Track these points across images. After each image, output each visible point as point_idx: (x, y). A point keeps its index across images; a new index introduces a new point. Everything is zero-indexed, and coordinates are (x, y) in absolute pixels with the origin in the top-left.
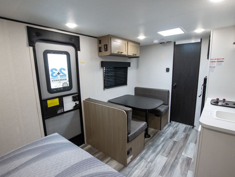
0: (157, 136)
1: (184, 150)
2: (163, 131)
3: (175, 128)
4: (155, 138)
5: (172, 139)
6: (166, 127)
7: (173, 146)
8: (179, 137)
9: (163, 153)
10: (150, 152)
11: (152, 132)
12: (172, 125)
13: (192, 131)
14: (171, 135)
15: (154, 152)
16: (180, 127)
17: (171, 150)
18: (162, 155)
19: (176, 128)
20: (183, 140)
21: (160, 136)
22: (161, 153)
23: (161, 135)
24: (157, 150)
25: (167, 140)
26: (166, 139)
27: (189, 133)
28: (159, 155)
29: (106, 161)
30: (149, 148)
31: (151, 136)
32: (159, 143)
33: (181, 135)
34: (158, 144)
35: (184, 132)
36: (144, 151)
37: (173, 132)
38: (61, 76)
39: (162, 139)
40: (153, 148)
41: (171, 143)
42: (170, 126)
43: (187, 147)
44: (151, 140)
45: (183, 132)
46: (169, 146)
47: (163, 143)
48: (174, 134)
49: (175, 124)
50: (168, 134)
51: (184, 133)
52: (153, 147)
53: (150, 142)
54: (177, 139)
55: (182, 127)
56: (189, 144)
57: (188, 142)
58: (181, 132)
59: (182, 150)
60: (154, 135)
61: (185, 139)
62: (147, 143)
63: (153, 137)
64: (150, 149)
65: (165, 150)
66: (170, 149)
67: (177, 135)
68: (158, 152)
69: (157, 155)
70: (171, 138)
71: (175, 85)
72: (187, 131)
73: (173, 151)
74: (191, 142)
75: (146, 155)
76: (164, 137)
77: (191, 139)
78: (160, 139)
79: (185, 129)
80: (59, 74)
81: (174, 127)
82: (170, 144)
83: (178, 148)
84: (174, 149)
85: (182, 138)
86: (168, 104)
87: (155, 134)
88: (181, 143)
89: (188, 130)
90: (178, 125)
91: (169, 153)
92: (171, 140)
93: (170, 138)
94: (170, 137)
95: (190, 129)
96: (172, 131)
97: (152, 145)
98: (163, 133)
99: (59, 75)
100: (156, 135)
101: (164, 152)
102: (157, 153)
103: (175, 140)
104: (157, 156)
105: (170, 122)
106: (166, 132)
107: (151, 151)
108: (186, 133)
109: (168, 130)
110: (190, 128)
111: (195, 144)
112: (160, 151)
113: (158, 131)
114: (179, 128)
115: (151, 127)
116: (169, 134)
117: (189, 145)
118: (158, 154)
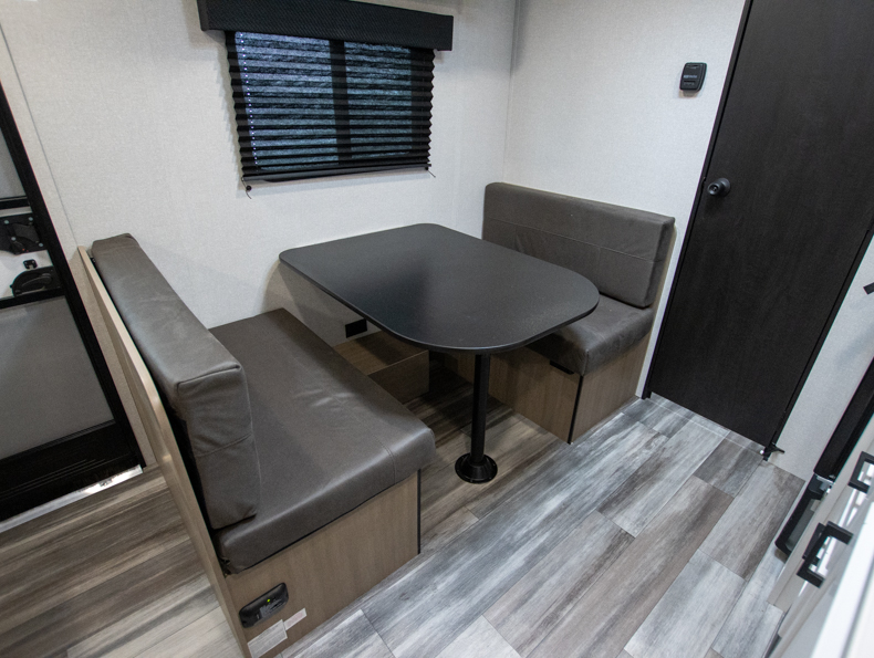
0: (535, 476)
1: (650, 618)
2: (580, 447)
3: (658, 435)
4: (511, 492)
5: (611, 514)
6: (609, 425)
7: (599, 567)
8: (656, 505)
9: (515, 610)
10: (441, 587)
11: (519, 447)
12: (648, 415)
13: (755, 477)
14: (617, 486)
15: (462, 589)
16: (693, 434)
17: (570, 598)
18: (499, 625)
19: (663, 438)
20: (675, 534)
21: (552, 482)
22: (497, 611)
23: (557, 472)
24: (486, 577)
25: (580, 516)
26: (574, 506)
27: (727, 488)
28: (482, 621)
29: (175, 599)
30: (453, 553)
31: (502, 471)
32: (524, 531)
33: (674, 495)
34: (512, 535)
35: (702, 473)
36: (409, 576)
37: (635, 468)
39: (553, 504)
40: (476, 557)
41: (589, 543)
42: (633, 418)
43: (683, 596)
44: (491, 499)
45: (696, 474)
46: (574, 561)
47: (547, 535)
48: (634, 482)
49: (668, 411)
50: (601, 471)
51: (699, 481)
52: (476, 550)
53: (476, 512)
54: (641, 522)
55: (703, 435)
56: (705, 569)
57: (701, 554)
58: (684, 471)
59: (641, 609)
60: (518, 470)
61: (688, 530)
62: (455, 515)
63: (508, 478)
64: (445, 568)
65: (531, 593)
66: (568, 590)
67: (653, 492)
68: (482, 601)
69: (468, 620)
70: (604, 507)
71: (722, 192)
72: (723, 473)
73: (580, 607)
74: (720, 557)
75: (409, 603)
76: (573, 489)
77: (727, 534)
78: (545, 499)
79: (717, 456)
81: (657, 428)
82: (587, 548)
83: (621, 594)
84: (591, 595)
85: (676, 518)
86: (649, 304)
87: (530, 462)
88: (649, 556)
89: (733, 462)
90: (684, 422)
91: (550, 621)
92: (600, 518)
93: (601, 510)
94: (604, 495)
95: (745, 463)
96: (635, 455)
97: (474, 540)
98: (576, 463)
100: (532, 471)
101: (522, 602)
102: (477, 606)
103: (627, 527)
104: (461, 631)
105: (646, 394)
106: (593, 461)
107: (452, 578)
108: (712, 483)
109: (612, 447)
110: (745, 453)
111: (737, 578)
112: (503, 590)
113: (551, 447)
114: (678, 445)
115: (525, 414)
116: (606, 473)
117: (696, 583)
118: (477, 615)
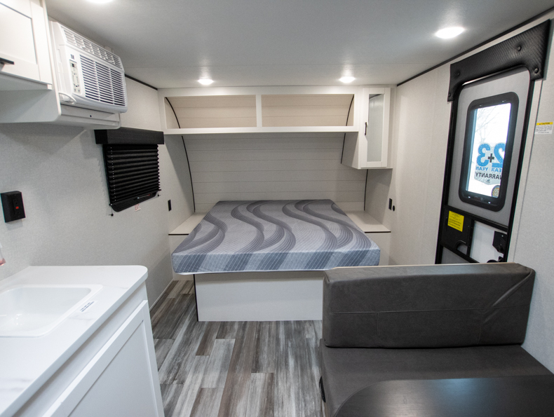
38: (494, 165)
80: (491, 158)
99: (491, 162)
